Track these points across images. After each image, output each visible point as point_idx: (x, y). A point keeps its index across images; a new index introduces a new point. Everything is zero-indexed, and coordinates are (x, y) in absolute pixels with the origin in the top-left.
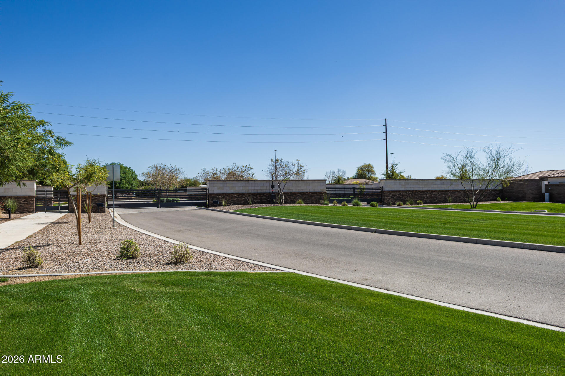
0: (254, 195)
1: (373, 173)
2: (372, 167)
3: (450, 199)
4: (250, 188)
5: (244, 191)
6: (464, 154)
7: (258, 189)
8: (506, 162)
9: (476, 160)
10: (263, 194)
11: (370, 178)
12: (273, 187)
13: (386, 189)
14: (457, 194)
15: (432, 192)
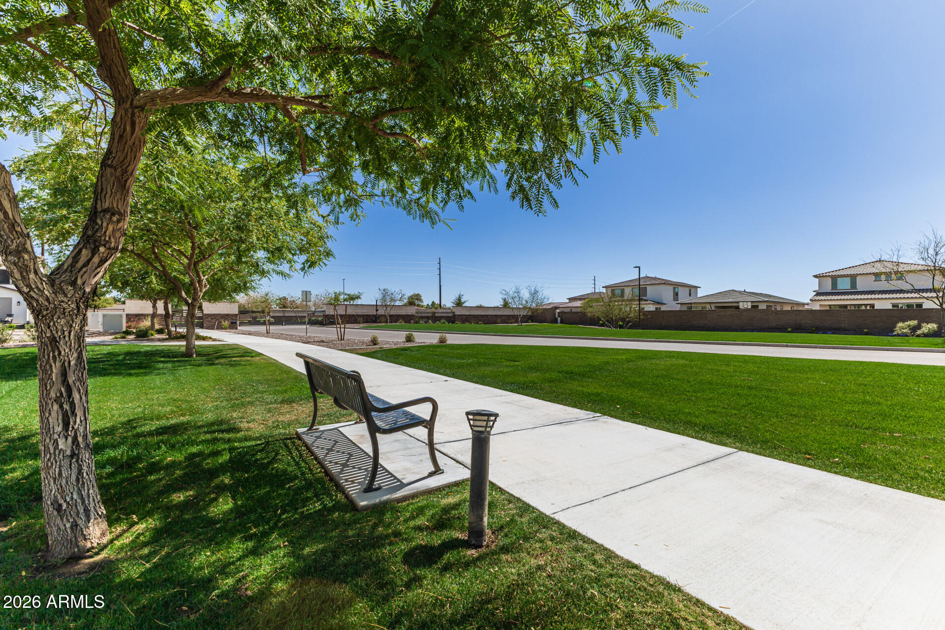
0: (363, 316)
1: (421, 300)
2: (420, 296)
3: (498, 321)
4: (358, 311)
5: (354, 313)
6: (514, 289)
7: (365, 312)
8: (540, 296)
9: (521, 295)
10: (369, 315)
11: (418, 306)
12: (377, 310)
13: (457, 313)
14: (503, 318)
15: (487, 316)
